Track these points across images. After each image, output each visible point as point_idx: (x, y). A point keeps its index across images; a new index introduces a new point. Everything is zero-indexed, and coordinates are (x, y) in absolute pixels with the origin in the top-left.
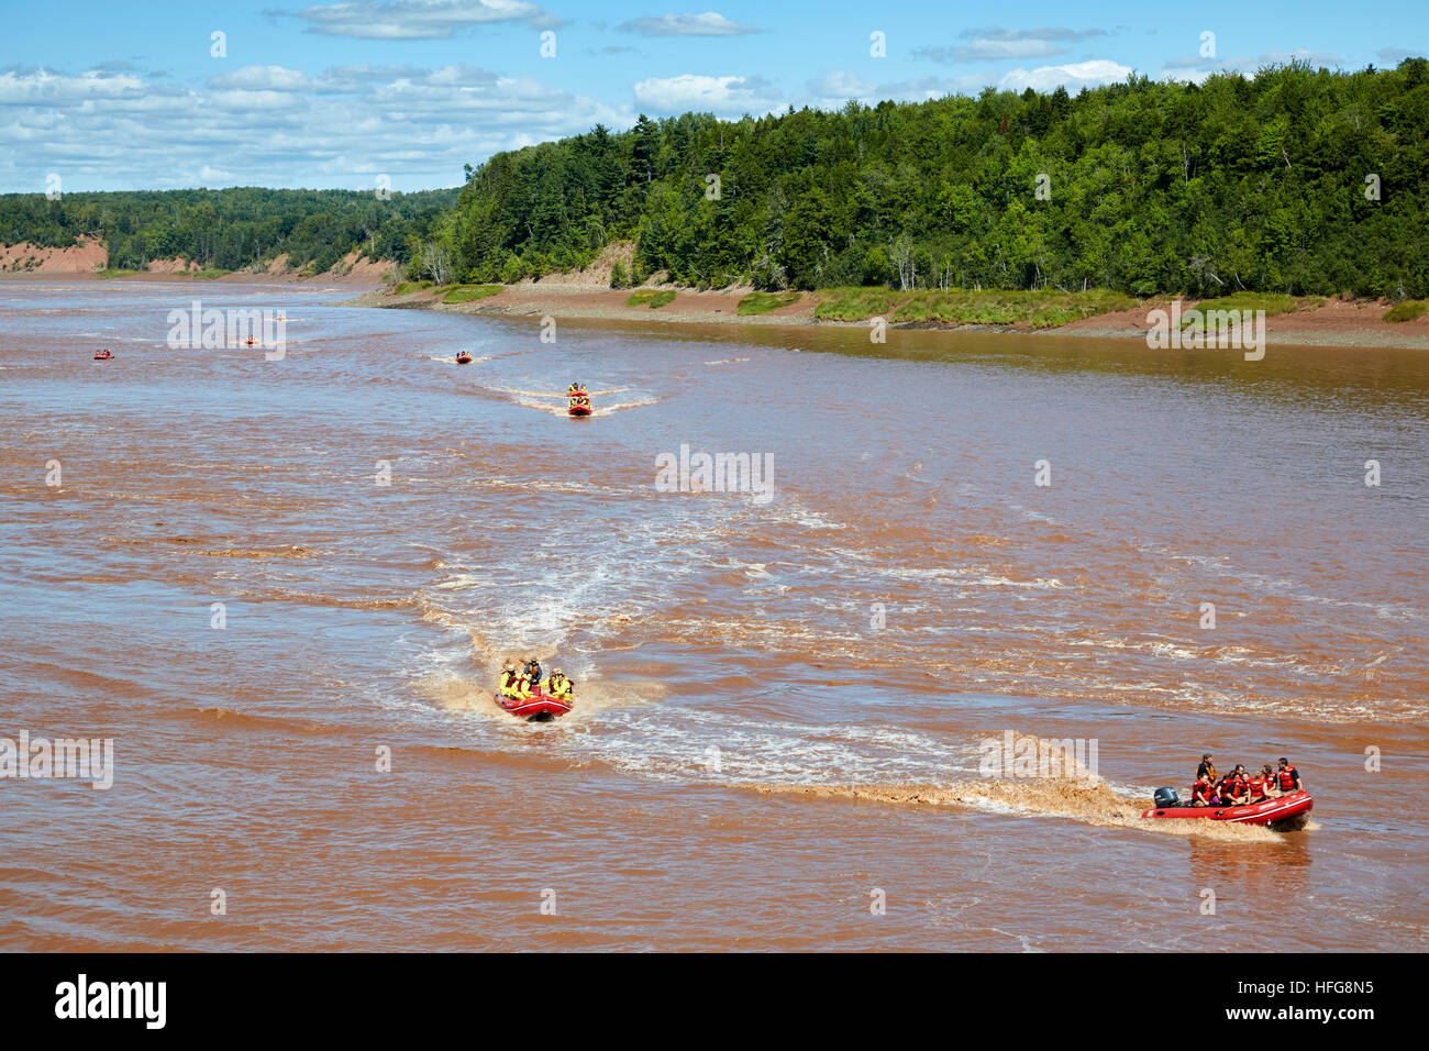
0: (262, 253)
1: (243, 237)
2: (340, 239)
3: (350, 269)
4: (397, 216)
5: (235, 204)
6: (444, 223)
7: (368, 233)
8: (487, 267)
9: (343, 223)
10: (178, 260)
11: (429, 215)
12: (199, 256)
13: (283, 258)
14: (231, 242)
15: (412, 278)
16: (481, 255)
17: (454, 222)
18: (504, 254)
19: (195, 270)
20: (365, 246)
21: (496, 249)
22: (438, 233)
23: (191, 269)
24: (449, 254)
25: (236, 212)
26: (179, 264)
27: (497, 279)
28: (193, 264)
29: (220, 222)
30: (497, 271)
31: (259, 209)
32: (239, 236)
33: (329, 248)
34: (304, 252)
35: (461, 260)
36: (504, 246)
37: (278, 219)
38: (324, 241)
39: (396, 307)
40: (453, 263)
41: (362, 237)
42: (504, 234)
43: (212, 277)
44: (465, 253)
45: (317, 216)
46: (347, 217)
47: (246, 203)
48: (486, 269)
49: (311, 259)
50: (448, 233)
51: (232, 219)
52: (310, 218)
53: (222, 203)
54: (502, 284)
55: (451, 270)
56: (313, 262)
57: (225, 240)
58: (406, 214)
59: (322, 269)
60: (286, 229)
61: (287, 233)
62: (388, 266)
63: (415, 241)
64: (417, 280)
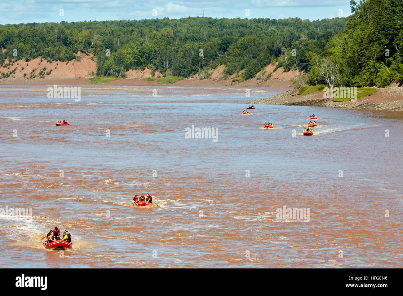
0: (206, 65)
1: (193, 53)
2: (262, 54)
3: (269, 76)
4: (304, 38)
5: (188, 29)
6: (335, 43)
7: (283, 50)
8: (365, 75)
9: (265, 44)
10: (147, 70)
11: (327, 36)
12: (161, 67)
13: (221, 69)
14: (185, 57)
15: (311, 83)
16: (361, 66)
17: (342, 42)
18: (377, 65)
19: (159, 77)
20: (281, 59)
21: (372, 62)
22: (330, 50)
23: (156, 76)
24: (338, 66)
25: (189, 35)
26: (147, 73)
27: (372, 84)
28: (157, 73)
29: (177, 42)
30: (373, 77)
31: (205, 32)
32: (190, 53)
33: (254, 61)
34: (236, 64)
35: (347, 70)
36: (378, 60)
37: (218, 40)
38: (251, 56)
39: (294, 104)
40: (341, 72)
41: (278, 53)
42: (378, 51)
43: (170, 82)
44: (350, 65)
45: (247, 38)
46: (268, 38)
47: (196, 28)
48: (364, 77)
49: (241, 69)
50: (337, 50)
51: (185, 40)
52: (242, 39)
53: (179, 29)
54: (376, 88)
55: (339, 77)
56: (243, 71)
57: (180, 55)
58: (311, 36)
59: (249, 76)
60: (224, 48)
61: (225, 50)
62: (295, 74)
63: (314, 56)
64: (314, 84)
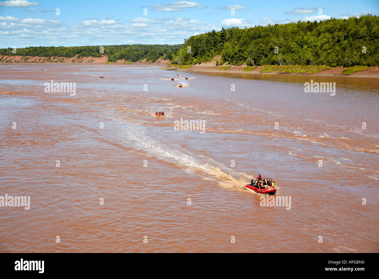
0: (141, 58)
1: (137, 55)
2: (157, 55)
3: (159, 62)
4: (170, 50)
5: (135, 48)
6: (180, 51)
7: (163, 54)
8: (189, 61)
9: (158, 52)
10: (123, 60)
11: (177, 50)
12: (127, 59)
13: (145, 59)
14: (134, 56)
15: (173, 64)
16: (188, 58)
17: (182, 51)
18: (193, 58)
19: (127, 62)
20: (163, 57)
21: (191, 57)
22: (179, 54)
23: (126, 62)
24: (181, 58)
25: (135, 50)
26: (123, 61)
27: (191, 64)
28: (126, 61)
29: (132, 51)
30: (191, 62)
31: (140, 49)
32: (136, 55)
33: (155, 57)
34: (150, 58)
35: (184, 60)
36: (193, 56)
37: (144, 51)
38: (154, 56)
39: (168, 70)
40: (182, 60)
41: (162, 55)
42: (193, 54)
43: (130, 64)
44: (184, 58)
45: (153, 50)
46: (159, 50)
47: (137, 48)
48: (189, 62)
49: (151, 60)
50: (181, 54)
51: (134, 51)
52: (151, 51)
53: (132, 48)
54: (192, 65)
55: (181, 62)
56: (152, 60)
57: (133, 55)
58: (172, 50)
59: (154, 62)
60: (146, 53)
61: (146, 54)
62: (168, 61)
63: (173, 55)
64: (174, 64)
